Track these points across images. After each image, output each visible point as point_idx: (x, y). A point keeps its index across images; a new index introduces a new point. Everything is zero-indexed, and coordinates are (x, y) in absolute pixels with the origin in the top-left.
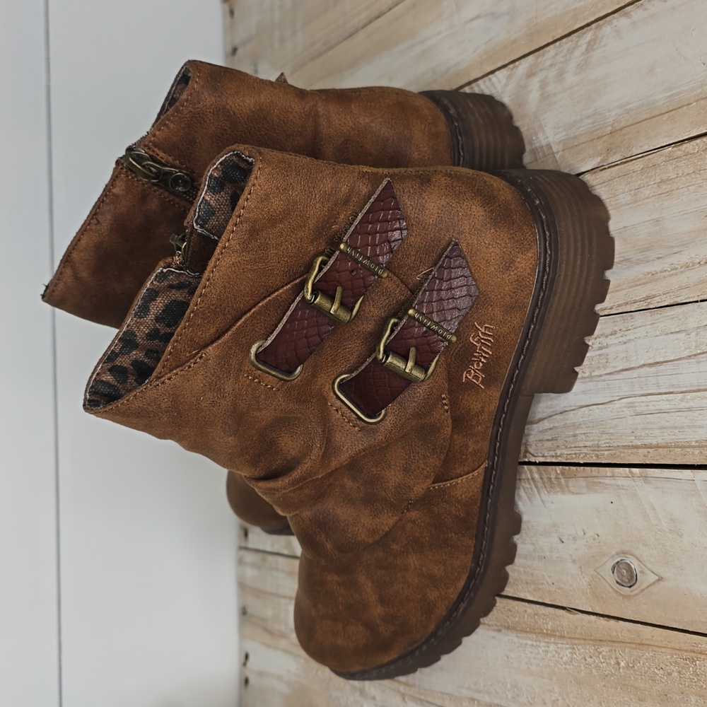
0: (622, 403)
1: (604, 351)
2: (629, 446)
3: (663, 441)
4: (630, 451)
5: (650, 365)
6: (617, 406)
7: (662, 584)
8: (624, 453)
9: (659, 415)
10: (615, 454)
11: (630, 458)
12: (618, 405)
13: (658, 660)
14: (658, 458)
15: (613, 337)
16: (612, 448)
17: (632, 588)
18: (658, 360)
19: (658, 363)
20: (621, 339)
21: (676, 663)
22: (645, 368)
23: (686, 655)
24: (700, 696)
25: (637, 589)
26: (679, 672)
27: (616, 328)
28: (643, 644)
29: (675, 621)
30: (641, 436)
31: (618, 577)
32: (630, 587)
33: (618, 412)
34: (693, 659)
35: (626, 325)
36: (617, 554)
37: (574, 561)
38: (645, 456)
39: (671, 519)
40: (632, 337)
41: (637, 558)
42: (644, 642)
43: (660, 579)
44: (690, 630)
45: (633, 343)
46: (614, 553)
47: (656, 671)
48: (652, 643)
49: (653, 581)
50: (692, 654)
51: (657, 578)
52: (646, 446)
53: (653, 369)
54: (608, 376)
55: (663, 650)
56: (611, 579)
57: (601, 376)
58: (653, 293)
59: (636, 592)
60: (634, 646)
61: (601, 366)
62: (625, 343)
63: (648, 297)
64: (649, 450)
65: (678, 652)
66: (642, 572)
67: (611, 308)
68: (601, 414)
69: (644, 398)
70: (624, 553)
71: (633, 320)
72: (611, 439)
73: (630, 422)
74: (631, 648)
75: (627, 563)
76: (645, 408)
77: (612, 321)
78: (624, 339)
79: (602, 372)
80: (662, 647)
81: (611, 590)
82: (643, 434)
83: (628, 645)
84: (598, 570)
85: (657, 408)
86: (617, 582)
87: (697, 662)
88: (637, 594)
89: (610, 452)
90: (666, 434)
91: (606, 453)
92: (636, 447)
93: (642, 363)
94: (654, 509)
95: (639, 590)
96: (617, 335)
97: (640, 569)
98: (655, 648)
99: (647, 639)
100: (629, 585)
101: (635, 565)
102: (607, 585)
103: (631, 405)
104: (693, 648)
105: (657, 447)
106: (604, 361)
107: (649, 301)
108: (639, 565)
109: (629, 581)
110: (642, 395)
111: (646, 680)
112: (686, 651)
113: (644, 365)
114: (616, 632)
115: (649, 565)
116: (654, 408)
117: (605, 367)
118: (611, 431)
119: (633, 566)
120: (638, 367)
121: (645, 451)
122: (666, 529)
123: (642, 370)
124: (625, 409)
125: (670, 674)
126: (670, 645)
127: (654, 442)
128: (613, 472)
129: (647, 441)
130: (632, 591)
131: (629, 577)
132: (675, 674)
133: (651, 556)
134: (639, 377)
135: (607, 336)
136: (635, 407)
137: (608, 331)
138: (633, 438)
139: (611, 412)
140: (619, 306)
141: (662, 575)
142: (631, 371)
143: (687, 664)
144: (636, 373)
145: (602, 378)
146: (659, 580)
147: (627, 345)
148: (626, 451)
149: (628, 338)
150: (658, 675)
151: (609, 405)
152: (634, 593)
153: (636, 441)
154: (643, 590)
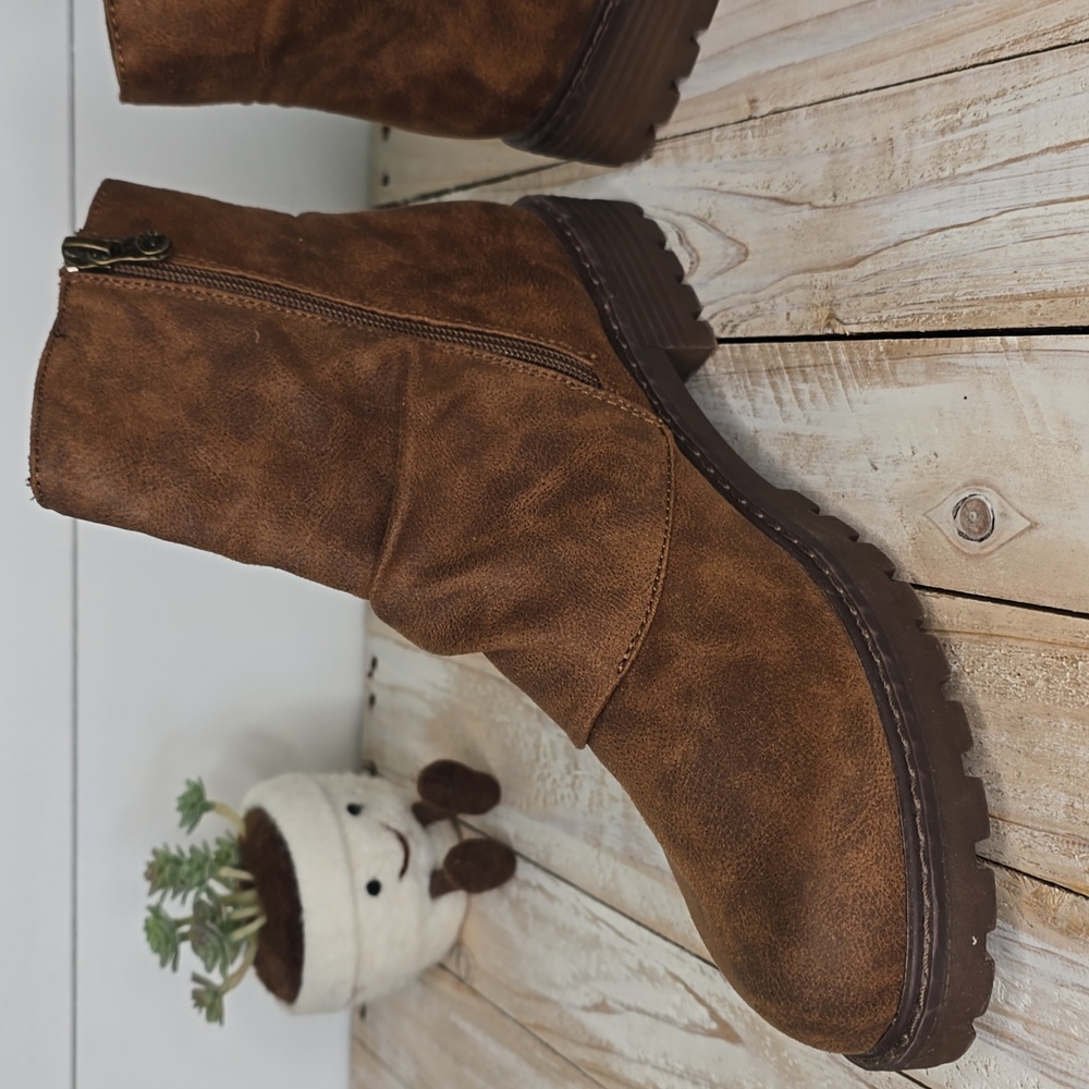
0: (1003, 221)
1: (981, 128)
2: (1006, 297)
3: (1066, 285)
4: (1007, 306)
5: (1059, 148)
6: (993, 226)
7: (1035, 534)
8: (996, 309)
9: (1064, 238)
10: (980, 312)
11: (1005, 318)
12: (995, 223)
13: (1015, 661)
14: (1054, 315)
15: (1000, 100)
16: (976, 303)
17: (983, 542)
18: (1074, 139)
19: (1073, 143)
20: (1013, 105)
21: (1044, 665)
22: (1049, 154)
23: (1062, 651)
24: (1077, 718)
25: (991, 544)
26: (1048, 680)
27: (1005, 85)
28: (992, 635)
29: (1051, 596)
30: (1029, 278)
31: (963, 524)
32: (982, 540)
33: (994, 237)
34: (1073, 658)
35: (1025, 77)
36: (966, 485)
37: (891, 501)
38: (1032, 313)
39: (1064, 422)
40: (1032, 99)
41: (998, 492)
42: (994, 631)
43: (1033, 526)
44: (1075, 610)
45: (1033, 110)
46: (959, 484)
47: (1008, 678)
48: (1006, 633)
49: (1020, 530)
50: (1074, 651)
51: (1028, 523)
52: (1034, 296)
53: (1064, 155)
54: (983, 174)
55: (1024, 644)
56: (951, 527)
57: (971, 174)
58: (1079, 14)
59: (990, 549)
60: (976, 638)
61: (973, 155)
62: (1019, 111)
63: (1069, 23)
64: (1040, 302)
65: (1049, 647)
66: (1004, 515)
67: (1001, 48)
68: (965, 242)
69: (1041, 210)
70: (976, 484)
71: (1037, 67)
72: (976, 287)
73: (1013, 255)
74: (970, 641)
75: (979, 500)
76: (1042, 228)
77: (1001, 71)
78: (1019, 104)
79: (975, 166)
80: (1023, 639)
81: (948, 547)
82: (1032, 275)
83: (968, 636)
84: (930, 514)
85: (1063, 225)
86: (960, 533)
87: (1080, 663)
88: (991, 553)
89: (973, 309)
90: (1072, 272)
91: (965, 311)
92: (1019, 298)
93: (1046, 145)
94: (1037, 405)
95: (995, 545)
96: (1008, 97)
97: (1001, 510)
98: (1011, 642)
99: (999, 627)
100: (979, 537)
101: (993, 503)
102: (943, 539)
103: (1018, 224)
104: (1074, 640)
105: (1055, 295)
106: (978, 146)
107: (1071, 28)
108: (1000, 503)
109: (981, 530)
110: (1038, 205)
111: (990, 693)
112: (1064, 645)
113: (1048, 149)
114: (949, 614)
115: (1017, 503)
116: (1056, 227)
117: (979, 157)
118: (978, 272)
119: (989, 506)
120: (1038, 154)
121: (1032, 304)
122: (1054, 441)
123: (1042, 158)
124: (1006, 232)
125: (1031, 684)
126: (1037, 636)
127: (1050, 288)
128: (973, 345)
129: (1036, 288)
130: (983, 548)
131: (981, 524)
132: (1040, 683)
133: (1022, 487)
134: (1037, 172)
135: (988, 101)
136: (1024, 226)
137: (991, 91)
138: (1016, 282)
139: (982, 237)
140: (1016, 42)
141: (1038, 519)
142: (1024, 162)
143: (1063, 667)
144: (1032, 164)
145: (973, 177)
146: (1031, 527)
147: (1023, 113)
148: (1000, 306)
149: (1026, 100)
150: (1011, 684)
151: (981, 227)
152: (985, 551)
153: (1019, 288)
154: (1003, 544)
